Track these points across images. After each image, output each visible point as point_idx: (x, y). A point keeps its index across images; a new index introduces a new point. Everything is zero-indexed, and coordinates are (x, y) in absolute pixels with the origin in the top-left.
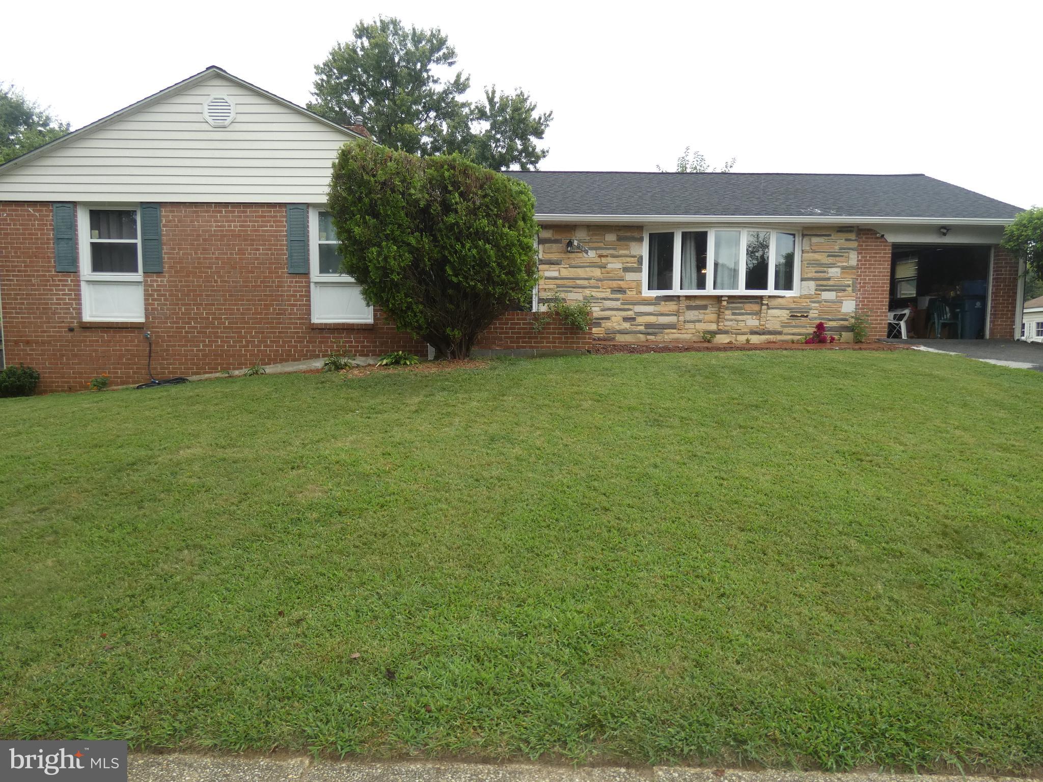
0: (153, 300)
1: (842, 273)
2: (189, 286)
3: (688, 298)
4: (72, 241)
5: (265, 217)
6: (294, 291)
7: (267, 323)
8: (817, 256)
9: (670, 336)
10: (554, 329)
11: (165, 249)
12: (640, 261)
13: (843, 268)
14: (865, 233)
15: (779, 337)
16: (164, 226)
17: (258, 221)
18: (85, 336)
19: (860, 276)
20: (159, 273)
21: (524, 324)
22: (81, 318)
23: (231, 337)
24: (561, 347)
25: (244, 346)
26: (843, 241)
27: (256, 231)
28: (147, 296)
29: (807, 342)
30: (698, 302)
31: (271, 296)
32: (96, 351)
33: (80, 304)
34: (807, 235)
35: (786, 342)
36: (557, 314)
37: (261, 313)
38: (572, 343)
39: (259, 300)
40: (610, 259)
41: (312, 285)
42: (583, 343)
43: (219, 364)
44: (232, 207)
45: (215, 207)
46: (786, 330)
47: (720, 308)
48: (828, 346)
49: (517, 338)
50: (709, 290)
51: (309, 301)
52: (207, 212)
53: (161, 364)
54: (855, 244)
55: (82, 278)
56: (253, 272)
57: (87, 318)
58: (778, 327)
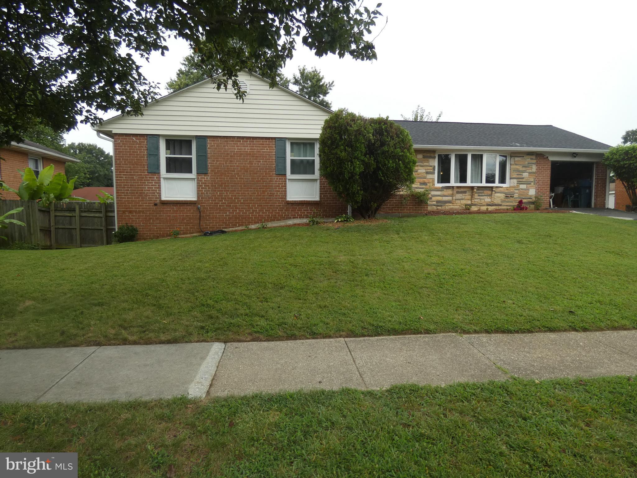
0: (202, 188)
1: (529, 175)
2: (222, 181)
3: (458, 187)
4: (157, 156)
5: (263, 144)
6: (279, 184)
7: (263, 201)
8: (517, 167)
9: (448, 207)
10: (410, 203)
11: (209, 161)
12: (434, 169)
13: (529, 173)
14: (540, 156)
15: (500, 207)
16: (209, 148)
17: (260, 147)
18: (164, 208)
19: (537, 177)
20: (206, 174)
21: (395, 201)
22: (160, 198)
23: (244, 208)
24: (413, 212)
25: (251, 213)
26: (529, 160)
27: (259, 152)
28: (199, 186)
29: (515, 209)
30: (462, 190)
31: (266, 186)
32: (169, 216)
33: (160, 190)
34: (513, 156)
35: (504, 209)
36: (412, 195)
37: (260, 196)
38: (419, 210)
39: (260, 189)
40: (419, 167)
41: (287, 180)
42: (424, 210)
43: (237, 223)
44: (246, 139)
45: (237, 139)
46: (503, 204)
47: (472, 192)
48: (525, 211)
49: (392, 208)
50: (469, 184)
51: (286, 189)
52: (232, 141)
53: (206, 223)
54: (534, 161)
55: (162, 176)
56: (257, 174)
57: (163, 198)
58: (500, 202)
